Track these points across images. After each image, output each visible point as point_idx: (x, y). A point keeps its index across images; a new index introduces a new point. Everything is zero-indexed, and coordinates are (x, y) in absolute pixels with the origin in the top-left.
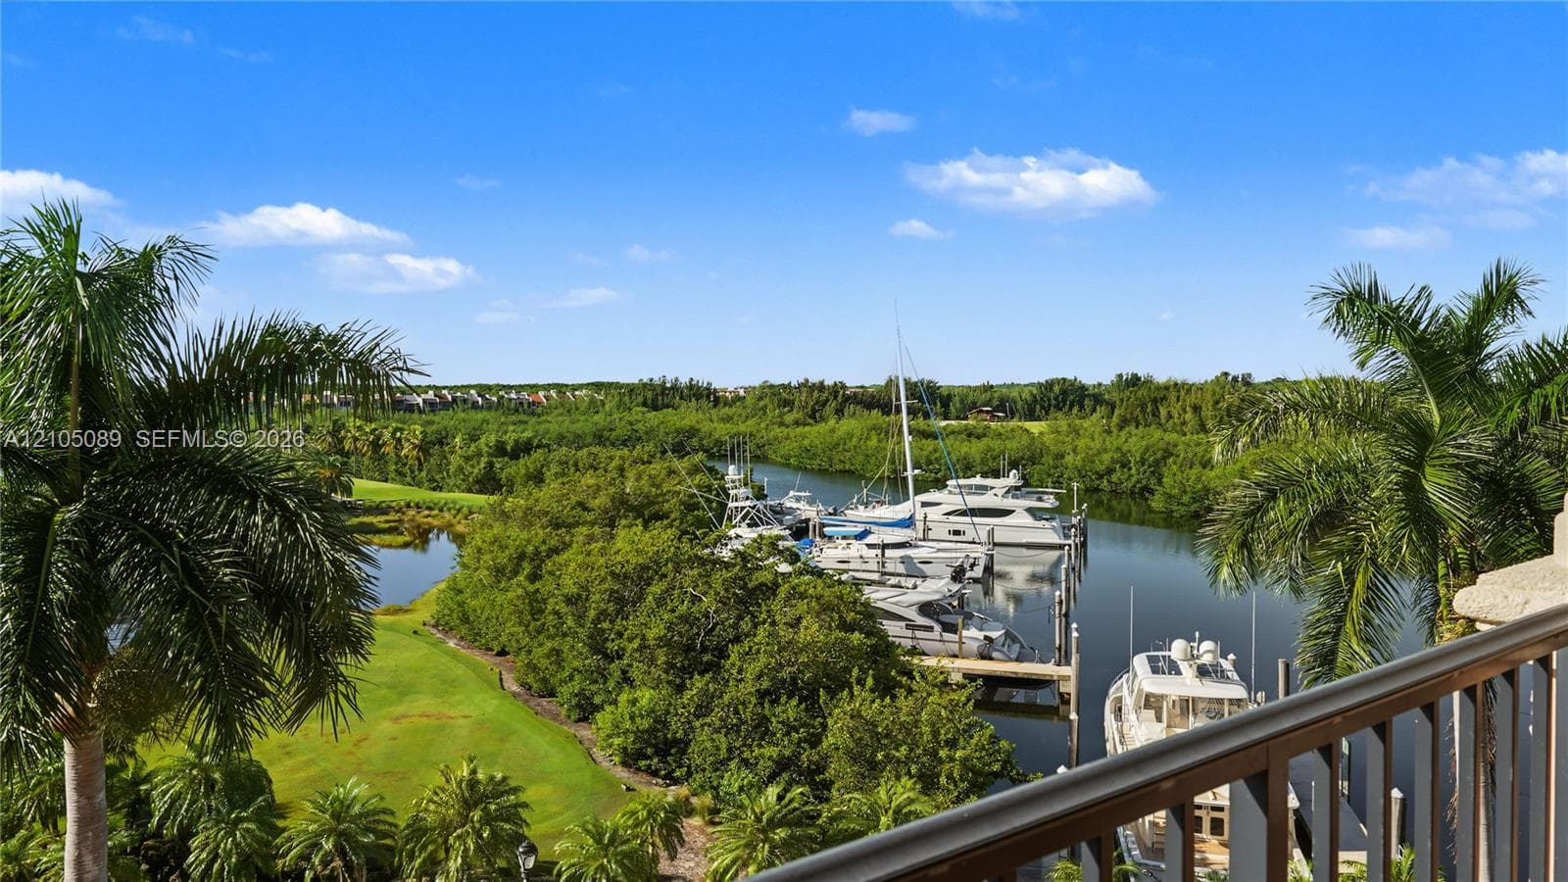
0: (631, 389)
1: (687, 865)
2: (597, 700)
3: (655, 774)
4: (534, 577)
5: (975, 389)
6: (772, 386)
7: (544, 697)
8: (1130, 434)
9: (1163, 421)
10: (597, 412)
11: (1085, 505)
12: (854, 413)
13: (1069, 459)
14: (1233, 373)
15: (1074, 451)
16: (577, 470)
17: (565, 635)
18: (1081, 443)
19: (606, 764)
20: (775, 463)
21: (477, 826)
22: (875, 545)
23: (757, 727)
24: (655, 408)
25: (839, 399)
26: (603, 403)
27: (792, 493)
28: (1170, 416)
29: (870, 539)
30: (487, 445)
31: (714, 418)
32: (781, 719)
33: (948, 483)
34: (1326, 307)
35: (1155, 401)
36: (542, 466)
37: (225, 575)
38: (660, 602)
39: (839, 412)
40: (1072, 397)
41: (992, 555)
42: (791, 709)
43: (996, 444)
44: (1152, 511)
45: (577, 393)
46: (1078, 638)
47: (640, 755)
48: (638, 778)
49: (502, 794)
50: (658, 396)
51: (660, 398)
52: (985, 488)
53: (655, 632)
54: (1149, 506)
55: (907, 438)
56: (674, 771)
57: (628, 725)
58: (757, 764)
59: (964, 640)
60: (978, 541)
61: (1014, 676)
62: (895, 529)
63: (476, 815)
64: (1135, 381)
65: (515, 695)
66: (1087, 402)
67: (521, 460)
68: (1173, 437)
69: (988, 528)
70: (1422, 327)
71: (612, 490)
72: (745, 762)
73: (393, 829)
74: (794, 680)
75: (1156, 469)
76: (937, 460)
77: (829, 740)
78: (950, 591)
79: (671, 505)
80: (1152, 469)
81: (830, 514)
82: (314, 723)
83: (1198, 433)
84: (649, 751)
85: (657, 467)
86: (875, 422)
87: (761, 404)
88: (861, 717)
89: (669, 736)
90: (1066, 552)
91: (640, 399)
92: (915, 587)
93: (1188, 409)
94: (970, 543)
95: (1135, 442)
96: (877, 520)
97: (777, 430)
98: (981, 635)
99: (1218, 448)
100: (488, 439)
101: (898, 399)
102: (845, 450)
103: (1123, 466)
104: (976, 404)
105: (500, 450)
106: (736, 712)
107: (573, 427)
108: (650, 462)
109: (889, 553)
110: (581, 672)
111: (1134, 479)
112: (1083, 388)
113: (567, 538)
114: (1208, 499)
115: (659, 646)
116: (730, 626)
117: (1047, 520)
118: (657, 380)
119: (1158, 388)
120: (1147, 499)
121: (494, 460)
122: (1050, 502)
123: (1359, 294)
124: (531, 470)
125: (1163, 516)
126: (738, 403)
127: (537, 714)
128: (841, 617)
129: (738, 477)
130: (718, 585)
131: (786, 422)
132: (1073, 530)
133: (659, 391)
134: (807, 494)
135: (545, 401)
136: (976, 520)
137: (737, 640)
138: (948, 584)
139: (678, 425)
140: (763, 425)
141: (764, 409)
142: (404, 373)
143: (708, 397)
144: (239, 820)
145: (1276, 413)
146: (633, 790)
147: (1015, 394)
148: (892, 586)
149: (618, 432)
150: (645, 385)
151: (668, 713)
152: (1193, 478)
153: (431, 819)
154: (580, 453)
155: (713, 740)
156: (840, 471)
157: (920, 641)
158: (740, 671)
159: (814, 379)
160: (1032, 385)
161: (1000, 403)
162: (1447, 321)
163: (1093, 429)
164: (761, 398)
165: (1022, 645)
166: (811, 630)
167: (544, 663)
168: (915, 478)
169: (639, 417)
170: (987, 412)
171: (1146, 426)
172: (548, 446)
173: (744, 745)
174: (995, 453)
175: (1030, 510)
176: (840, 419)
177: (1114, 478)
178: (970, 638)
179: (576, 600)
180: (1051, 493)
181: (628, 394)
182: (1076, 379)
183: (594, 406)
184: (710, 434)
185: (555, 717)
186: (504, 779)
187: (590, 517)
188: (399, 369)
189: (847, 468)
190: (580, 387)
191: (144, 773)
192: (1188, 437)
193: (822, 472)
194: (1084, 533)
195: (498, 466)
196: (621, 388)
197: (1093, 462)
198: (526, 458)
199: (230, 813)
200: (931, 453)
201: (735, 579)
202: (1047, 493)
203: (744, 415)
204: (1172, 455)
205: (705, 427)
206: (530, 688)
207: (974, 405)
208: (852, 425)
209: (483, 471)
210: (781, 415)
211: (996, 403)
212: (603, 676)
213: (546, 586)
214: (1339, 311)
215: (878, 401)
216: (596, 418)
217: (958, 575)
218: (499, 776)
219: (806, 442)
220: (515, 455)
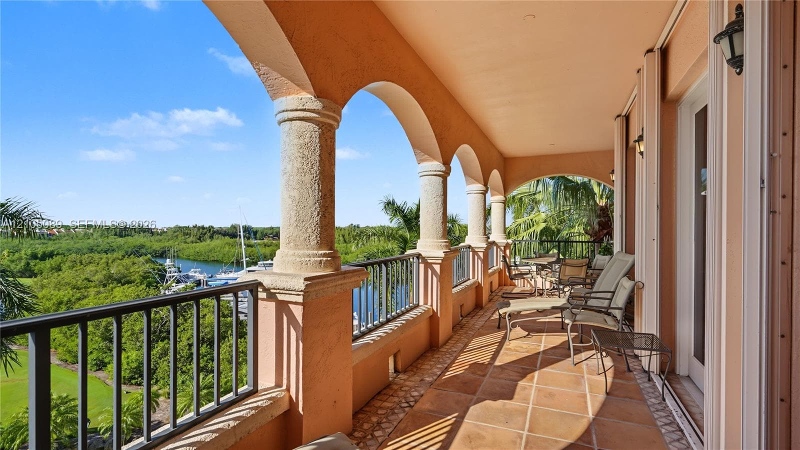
0: (108, 229)
1: (159, 416)
3: (139, 385)
5: (267, 229)
6: (180, 227)
10: (89, 238)
12: (217, 238)
14: (354, 224)
16: (82, 264)
20: (183, 259)
23: (187, 358)
24: (121, 236)
25: (211, 232)
26: (92, 234)
27: (192, 270)
30: (26, 254)
31: (153, 241)
33: (258, 263)
34: (382, 206)
36: (60, 263)
39: (211, 237)
45: (76, 230)
47: (132, 378)
48: (132, 387)
49: (66, 403)
50: (123, 231)
51: (124, 232)
53: (138, 328)
55: (243, 247)
57: (126, 367)
58: (189, 372)
63: (53, 413)
67: (47, 261)
70: (405, 212)
71: (104, 272)
72: (183, 372)
74: (203, 338)
76: (253, 255)
79: (136, 277)
81: (209, 277)
84: (136, 376)
85: (127, 261)
86: (227, 241)
87: (176, 234)
91: (113, 233)
96: (230, 278)
97: (184, 245)
99: (353, 247)
100: (26, 252)
101: (240, 232)
102: (215, 252)
105: (34, 256)
107: (76, 246)
108: (122, 259)
110: (97, 349)
113: (86, 293)
115: (141, 333)
121: (30, 261)
123: (390, 203)
124: (54, 265)
126: (164, 234)
127: (72, 371)
128: (223, 313)
129: (171, 264)
131: (187, 242)
133: (123, 229)
134: (200, 270)
135: (57, 233)
137: (177, 326)
139: (134, 243)
140: (177, 243)
141: (177, 236)
143: (149, 232)
145: (369, 236)
146: (130, 393)
149: (102, 247)
154: (83, 257)
156: (213, 261)
158: (179, 338)
159: (200, 224)
162: (411, 211)
164: (175, 232)
166: (210, 319)
167: (75, 349)
168: (246, 261)
169: (113, 240)
170: (271, 237)
172: (63, 254)
173: (183, 366)
176: (212, 240)
181: (106, 231)
183: (87, 236)
184: (151, 247)
186: (67, 396)
187: (93, 284)
188: (38, 218)
189: (215, 259)
192: (341, 244)
195: (32, 264)
198: (51, 259)
200: (250, 252)
203: (167, 239)
205: (148, 244)
206: (66, 361)
207: (266, 235)
208: (218, 242)
209: (23, 267)
210: (185, 239)
211: (274, 233)
214: (385, 207)
215: (232, 233)
216: (89, 241)
218: (65, 395)
219: (197, 249)
220: (43, 259)
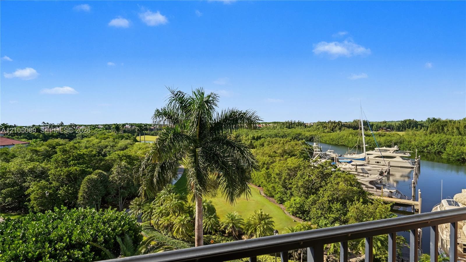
0: (283, 123)
2: (284, 199)
3: (301, 218)
4: (267, 169)
5: (381, 122)
6: (320, 122)
7: (270, 197)
8: (434, 135)
9: (446, 132)
10: (275, 129)
11: (420, 156)
12: (344, 130)
13: (413, 143)
15: (415, 140)
16: (272, 143)
17: (276, 183)
18: (417, 138)
19: (288, 214)
21: (263, 225)
22: (354, 165)
23: (328, 209)
24: (289, 128)
25: (340, 126)
26: (276, 127)
27: (328, 150)
28: (448, 130)
29: (352, 163)
31: (306, 131)
32: (335, 208)
33: (375, 149)
35: (442, 126)
36: (264, 142)
37: (230, 163)
38: (301, 176)
39: (340, 129)
40: (412, 125)
41: (389, 169)
42: (338, 206)
43: (389, 138)
44: (442, 158)
45: (270, 124)
46: (421, 194)
47: (297, 213)
48: (297, 219)
49: (268, 218)
50: (290, 125)
52: (387, 150)
53: (300, 184)
54: (441, 157)
55: (364, 136)
56: (306, 218)
57: (294, 205)
58: (329, 218)
59: (383, 192)
60: (385, 165)
61: (399, 203)
62: (359, 161)
63: (263, 222)
64: (434, 120)
65: (264, 196)
66: (419, 126)
68: (450, 137)
69: (388, 162)
71: (282, 148)
72: (325, 218)
73: (244, 223)
74: (337, 198)
75: (444, 146)
76: (371, 143)
77: (349, 214)
78: (379, 178)
79: (297, 152)
80: (442, 146)
81: (340, 156)
82: (243, 196)
83: (458, 135)
84: (299, 212)
85: (293, 143)
86: (351, 132)
87: (318, 127)
88: (359, 209)
89: (304, 209)
90: (414, 169)
91: (286, 126)
92: (368, 177)
93: (454, 128)
94: (383, 165)
95: (436, 138)
96: (355, 158)
97: (323, 134)
98: (389, 191)
100: (251, 136)
101: (361, 125)
102: (343, 139)
103: (432, 145)
104: (381, 127)
105: (253, 138)
106: (323, 205)
107: (270, 133)
108: (290, 142)
109: (358, 167)
110: (280, 192)
111: (436, 149)
112: (416, 122)
113: (275, 160)
114: (463, 155)
115: (301, 187)
116: (319, 183)
117: (407, 160)
118: (290, 121)
119: (444, 122)
120: (440, 155)
121: (252, 140)
122: (408, 155)
124: (261, 143)
125: (447, 160)
126: (312, 127)
127: (270, 201)
128: (351, 183)
129: (316, 146)
130: (316, 173)
131: (325, 132)
132: (416, 163)
133: (290, 124)
134: (333, 151)
135: (262, 126)
136: (385, 159)
137: (321, 187)
138: (378, 176)
139: (296, 133)
140: (319, 133)
141: (319, 128)
142: (259, 121)
143: (303, 125)
144: (211, 218)
146: (296, 221)
147: (393, 124)
148: (361, 176)
149: (281, 134)
150: (287, 122)
151: (304, 204)
152: (457, 149)
153: (252, 222)
154: (273, 139)
155: (317, 211)
156: (341, 145)
157: (370, 191)
158: (323, 195)
159: (332, 120)
160: (399, 121)
161: (389, 127)
163: (421, 134)
164: (317, 126)
165: (401, 194)
166: (342, 185)
167: (271, 189)
168: (366, 147)
169: (286, 130)
170: (385, 129)
171: (439, 133)
172: (265, 137)
173: (325, 213)
174: (389, 141)
175: (401, 157)
176: (340, 131)
177: (429, 148)
178: (385, 191)
179: (279, 175)
180: (408, 152)
181: (282, 125)
182: (413, 120)
185: (274, 202)
186: (268, 215)
187: (277, 155)
188: (257, 120)
189: (343, 144)
190: (270, 123)
191: (191, 206)
192: (455, 137)
193: (336, 145)
194: (419, 164)
195: (253, 142)
196: (281, 123)
197: (421, 144)
198: (260, 140)
199: (209, 216)
200: (368, 140)
201: (320, 171)
202: (407, 152)
203: (313, 130)
204: (449, 142)
205: (303, 133)
206: (267, 195)
207: (380, 127)
208: (346, 132)
209: (250, 143)
210: (324, 130)
211: (387, 126)
212: (286, 194)
213: (270, 170)
215: (354, 126)
216: (275, 130)
217: (381, 174)
218: (267, 214)
219: (331, 137)
220: (257, 140)
